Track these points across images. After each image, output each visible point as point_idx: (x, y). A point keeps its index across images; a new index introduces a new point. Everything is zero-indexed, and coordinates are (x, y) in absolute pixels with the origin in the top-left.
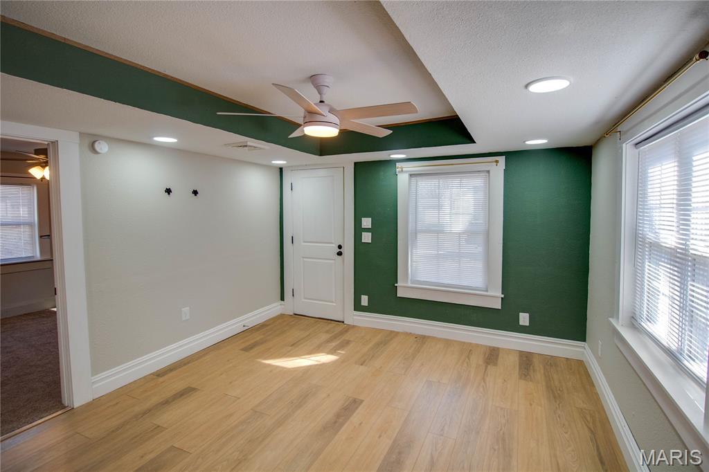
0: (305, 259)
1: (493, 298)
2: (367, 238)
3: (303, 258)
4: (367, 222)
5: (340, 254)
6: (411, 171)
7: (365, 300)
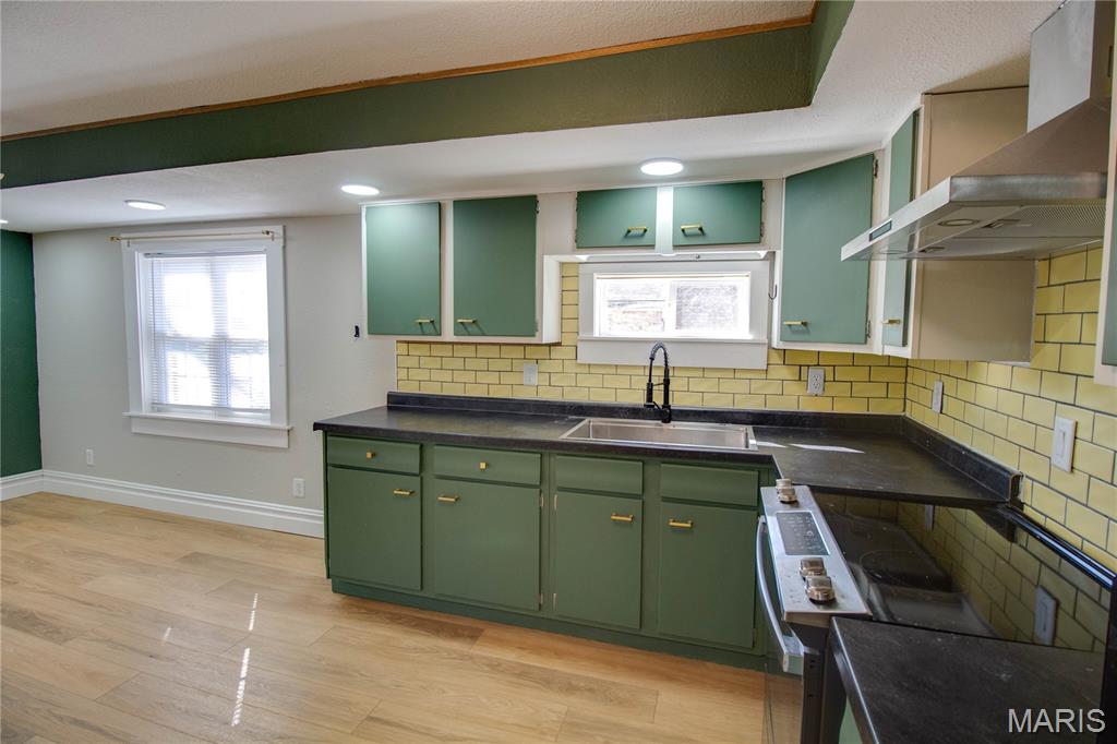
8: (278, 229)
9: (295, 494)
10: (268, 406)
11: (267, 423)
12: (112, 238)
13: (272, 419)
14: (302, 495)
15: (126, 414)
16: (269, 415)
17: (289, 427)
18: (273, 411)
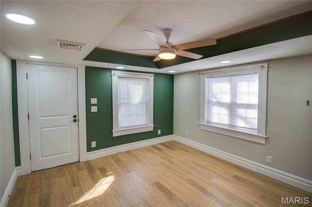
0: (42, 129)
1: (150, 127)
2: (94, 109)
3: (40, 128)
4: (94, 101)
5: (75, 121)
6: (118, 75)
7: (94, 144)
8: (266, 65)
9: (267, 161)
10: (256, 128)
11: (256, 134)
12: (199, 74)
13: (258, 133)
14: (271, 162)
15: (199, 123)
16: (257, 131)
17: (267, 137)
18: (259, 129)
